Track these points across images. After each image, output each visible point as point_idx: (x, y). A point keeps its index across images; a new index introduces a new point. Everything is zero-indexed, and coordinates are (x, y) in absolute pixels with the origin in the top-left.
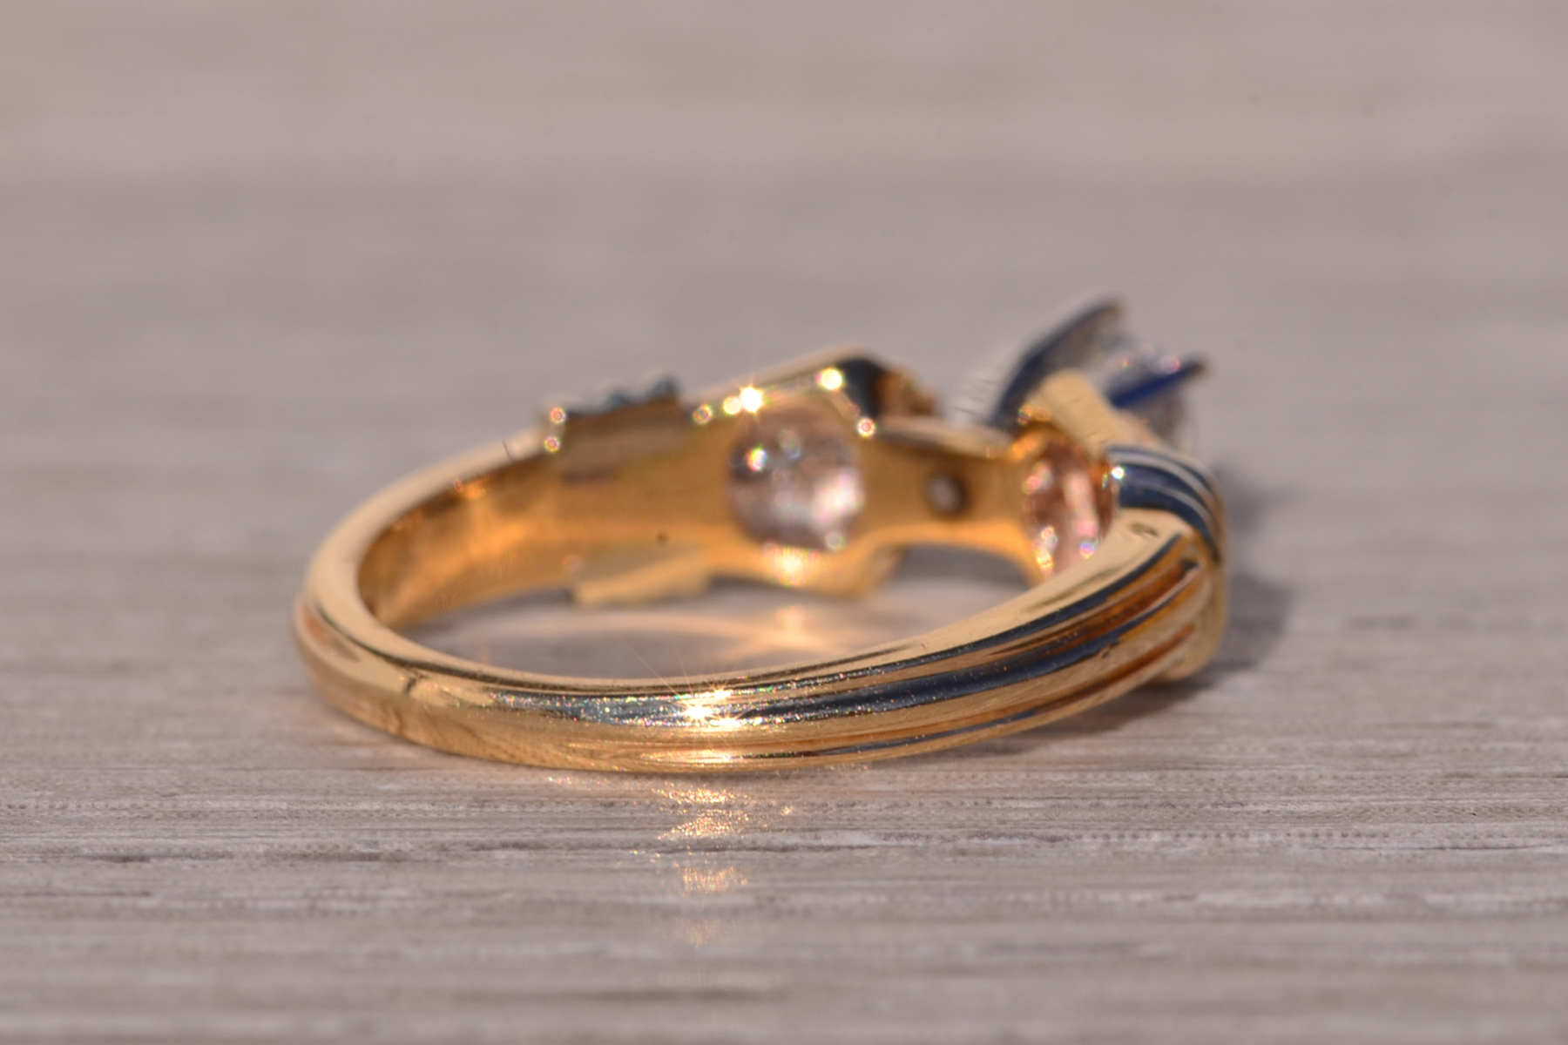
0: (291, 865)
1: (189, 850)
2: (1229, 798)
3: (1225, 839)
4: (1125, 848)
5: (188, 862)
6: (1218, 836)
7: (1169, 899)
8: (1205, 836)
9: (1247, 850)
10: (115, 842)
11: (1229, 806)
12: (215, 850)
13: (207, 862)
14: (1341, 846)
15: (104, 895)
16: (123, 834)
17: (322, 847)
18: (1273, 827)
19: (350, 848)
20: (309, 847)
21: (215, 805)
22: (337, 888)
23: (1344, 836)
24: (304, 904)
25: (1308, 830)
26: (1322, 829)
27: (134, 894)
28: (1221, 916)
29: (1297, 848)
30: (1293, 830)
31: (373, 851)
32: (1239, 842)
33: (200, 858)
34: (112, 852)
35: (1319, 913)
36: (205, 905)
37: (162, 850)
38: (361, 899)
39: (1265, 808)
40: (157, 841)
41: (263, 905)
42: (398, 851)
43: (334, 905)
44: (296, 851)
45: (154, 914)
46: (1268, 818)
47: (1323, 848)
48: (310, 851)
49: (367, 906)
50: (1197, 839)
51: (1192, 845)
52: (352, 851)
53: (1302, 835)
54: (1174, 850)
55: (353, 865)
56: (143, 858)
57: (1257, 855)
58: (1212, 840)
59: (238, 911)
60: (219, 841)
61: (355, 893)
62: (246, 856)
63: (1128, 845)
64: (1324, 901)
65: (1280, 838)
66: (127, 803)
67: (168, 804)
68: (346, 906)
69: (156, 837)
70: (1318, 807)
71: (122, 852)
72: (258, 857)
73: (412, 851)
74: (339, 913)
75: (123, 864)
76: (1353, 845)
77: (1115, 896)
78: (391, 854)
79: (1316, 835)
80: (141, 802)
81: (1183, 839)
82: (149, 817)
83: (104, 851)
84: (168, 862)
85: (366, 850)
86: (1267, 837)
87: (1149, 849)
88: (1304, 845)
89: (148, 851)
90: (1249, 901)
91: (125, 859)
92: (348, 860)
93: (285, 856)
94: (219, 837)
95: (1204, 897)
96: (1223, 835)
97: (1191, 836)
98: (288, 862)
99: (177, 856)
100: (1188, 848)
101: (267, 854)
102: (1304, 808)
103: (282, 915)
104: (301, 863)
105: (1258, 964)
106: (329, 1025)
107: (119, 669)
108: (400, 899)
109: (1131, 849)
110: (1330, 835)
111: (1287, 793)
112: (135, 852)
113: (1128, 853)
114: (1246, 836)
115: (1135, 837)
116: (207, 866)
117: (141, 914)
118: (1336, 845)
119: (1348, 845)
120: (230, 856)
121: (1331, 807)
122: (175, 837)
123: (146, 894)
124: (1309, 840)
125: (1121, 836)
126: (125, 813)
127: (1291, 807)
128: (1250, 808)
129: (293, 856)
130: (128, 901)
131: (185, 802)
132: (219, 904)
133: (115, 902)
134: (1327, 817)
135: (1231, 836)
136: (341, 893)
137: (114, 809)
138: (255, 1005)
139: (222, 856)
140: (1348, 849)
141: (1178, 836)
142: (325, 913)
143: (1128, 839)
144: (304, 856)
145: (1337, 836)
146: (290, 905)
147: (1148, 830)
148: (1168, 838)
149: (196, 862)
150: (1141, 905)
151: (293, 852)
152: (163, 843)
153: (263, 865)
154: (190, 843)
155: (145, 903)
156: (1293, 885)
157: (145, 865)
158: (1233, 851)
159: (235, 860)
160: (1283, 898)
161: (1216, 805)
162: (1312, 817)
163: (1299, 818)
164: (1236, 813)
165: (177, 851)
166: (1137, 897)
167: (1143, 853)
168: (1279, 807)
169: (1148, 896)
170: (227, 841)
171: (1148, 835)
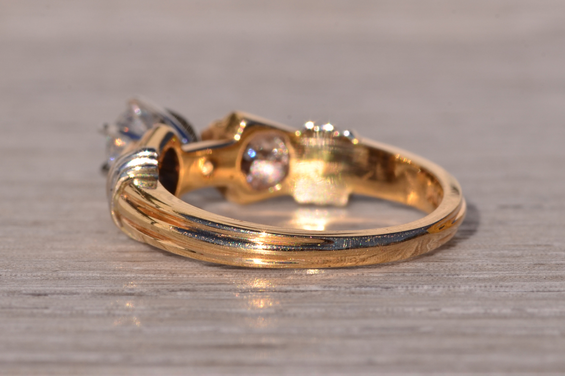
1: (63, 292)
2: (453, 273)
3: (451, 288)
4: (414, 291)
5: (62, 296)
6: (449, 287)
7: (431, 310)
8: (444, 287)
9: (460, 292)
10: (35, 288)
11: (453, 275)
12: (73, 292)
13: (69, 296)
14: (495, 290)
15: (31, 308)
16: (38, 285)
17: (112, 290)
18: (470, 283)
20: (108, 290)
21: (72, 275)
22: (118, 306)
23: (496, 287)
24: (106, 312)
25: (483, 285)
26: (488, 284)
27: (42, 308)
28: (450, 317)
29: (478, 291)
30: (477, 285)
31: (132, 292)
32: (457, 288)
34: (34, 292)
35: (487, 316)
36: (69, 312)
37: (53, 292)
39: (466, 276)
40: (51, 288)
41: (90, 312)
42: (141, 292)
43: (117, 312)
45: (49, 315)
46: (468, 280)
47: (489, 291)
48: (108, 292)
50: (441, 288)
52: (124, 292)
53: (480, 287)
54: (432, 292)
55: (124, 297)
56: (46, 295)
57: (463, 294)
58: (446, 288)
59: (82, 315)
60: (74, 288)
62: (84, 294)
63: (415, 290)
64: (489, 311)
65: (472, 288)
66: (39, 274)
67: (55, 274)
69: (50, 287)
70: (486, 276)
71: (37, 292)
72: (89, 294)
73: (146, 292)
75: (38, 297)
76: (500, 290)
77: (410, 309)
78: (139, 293)
79: (486, 287)
80: (44, 274)
81: (436, 288)
82: (48, 279)
83: (31, 292)
84: (55, 296)
85: (129, 292)
86: (467, 287)
87: (423, 291)
88: (481, 290)
89: (47, 292)
90: (460, 311)
91: (39, 295)
92: (122, 295)
93: (99, 294)
94: (74, 287)
95: (444, 310)
96: (451, 286)
97: (439, 287)
98: (100, 296)
99: (58, 294)
100: (438, 291)
101: (92, 293)
102: (481, 276)
103: (98, 316)
104: (105, 296)
105: (464, 335)
106: (116, 357)
107: (36, 223)
108: (142, 310)
110: (491, 286)
111: (475, 271)
112: (42, 292)
113: (415, 293)
114: (459, 287)
115: (418, 287)
116: (70, 298)
117: (45, 315)
118: (493, 290)
119: (498, 290)
120: (78, 294)
121: (491, 276)
122: (57, 287)
123: (46, 308)
124: (483, 288)
125: (412, 287)
126: (39, 278)
127: (476, 276)
128: (461, 276)
129: (102, 294)
130: (40, 311)
131: (61, 274)
132: (74, 312)
133: (35, 311)
134: (490, 280)
135: (454, 287)
136: (119, 308)
137: (34, 276)
138: (87, 350)
139: (75, 294)
140: (498, 292)
141: (434, 287)
142: (114, 315)
143: (415, 288)
144: (106, 294)
145: (493, 287)
146: (100, 312)
147: (423, 284)
148: (430, 287)
149: (66, 296)
150: (420, 313)
151: (102, 292)
152: (53, 289)
153: (91, 297)
154: (63, 289)
155: (46, 311)
156: (477, 305)
157: (46, 297)
158: (455, 293)
159: (80, 295)
160: (473, 310)
161: (448, 275)
162: (484, 280)
163: (479, 280)
164: (456, 278)
165: (58, 292)
166: (418, 310)
167: (421, 293)
168: (472, 276)
169: (423, 309)
170: (77, 288)
171: (422, 286)
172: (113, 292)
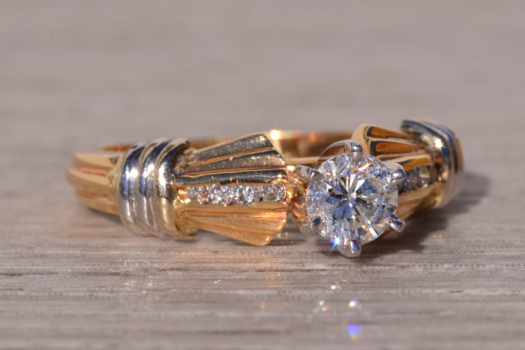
0: (82, 277)
1: (39, 271)
2: (477, 249)
3: (475, 267)
4: (433, 270)
5: (39, 276)
6: (472, 265)
7: (452, 292)
8: (467, 266)
9: (484, 271)
10: (8, 267)
11: (477, 253)
12: (50, 271)
13: (47, 276)
15: (4, 290)
16: (12, 264)
17: (95, 270)
18: (495, 261)
19: (107, 270)
20: (90, 270)
21: (50, 252)
22: (102, 287)
24: (88, 294)
25: (510, 263)
26: (516, 263)
27: (16, 290)
28: (473, 300)
29: (505, 271)
30: (504, 263)
31: (117, 271)
32: (481, 268)
33: (44, 274)
34: (7, 272)
35: (515, 298)
36: (46, 294)
37: (28, 271)
38: (112, 292)
39: (491, 254)
40: (26, 267)
41: (70, 294)
42: (127, 271)
43: (100, 294)
44: (85, 271)
45: (25, 298)
46: (493, 258)
47: (517, 271)
48: (90, 271)
49: (114, 295)
50: (463, 267)
51: (461, 269)
52: (108, 271)
53: (508, 265)
54: (454, 272)
55: (108, 278)
56: (20, 275)
57: (489, 273)
58: (469, 267)
59: (61, 297)
60: (52, 267)
61: (109, 289)
62: (63, 273)
64: (517, 293)
65: (498, 266)
66: (13, 251)
67: (30, 252)
68: (106, 295)
69: (25, 265)
70: (514, 253)
71: (11, 272)
72: (68, 274)
73: (133, 271)
74: (102, 297)
75: (12, 277)
77: (429, 291)
78: (124, 273)
79: (513, 265)
80: (19, 251)
81: (457, 267)
82: (22, 257)
83: (4, 272)
84: (31, 276)
85: (114, 271)
86: (493, 266)
87: (443, 271)
88: (508, 269)
89: (22, 271)
90: (485, 293)
91: (13, 275)
92: (106, 275)
93: (80, 274)
94: (52, 265)
95: (466, 291)
96: (474, 265)
97: (461, 265)
98: (81, 276)
99: (34, 274)
100: (460, 271)
101: (72, 273)
102: (508, 254)
103: (78, 298)
104: (87, 276)
105: (489, 319)
106: (100, 344)
107: (10, 194)
108: (128, 291)
109: (436, 271)
110: (519, 265)
111: (501, 247)
112: (16, 272)
113: (434, 273)
114: (484, 265)
115: (437, 266)
116: (47, 278)
117: (19, 298)
118: (522, 269)
120: (57, 273)
121: (519, 253)
122: (33, 265)
123: (21, 290)
124: (510, 267)
125: (431, 266)
126: (12, 255)
127: (503, 253)
128: (486, 253)
129: (83, 273)
130: (14, 292)
131: (38, 251)
132: (52, 294)
133: (8, 293)
134: (518, 257)
135: (478, 265)
136: (103, 289)
137: (8, 254)
138: (68, 337)
139: (54, 274)
141: (455, 265)
142: (97, 298)
143: (434, 267)
144: (88, 274)
145: (522, 265)
146: (82, 294)
147: (443, 263)
148: (451, 266)
149: (43, 276)
150: (439, 294)
151: (83, 272)
152: (29, 268)
153: (71, 277)
154: (39, 268)
155: (21, 293)
156: (504, 286)
157: (21, 277)
158: (479, 272)
159: (59, 275)
160: (500, 292)
161: (471, 252)
162: (512, 258)
163: (506, 258)
164: (480, 256)
165: (34, 271)
166: (438, 291)
167: (440, 273)
168: (498, 253)
169: (443, 291)
170: (55, 267)
171: (443, 265)
172: (96, 272)
